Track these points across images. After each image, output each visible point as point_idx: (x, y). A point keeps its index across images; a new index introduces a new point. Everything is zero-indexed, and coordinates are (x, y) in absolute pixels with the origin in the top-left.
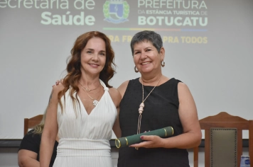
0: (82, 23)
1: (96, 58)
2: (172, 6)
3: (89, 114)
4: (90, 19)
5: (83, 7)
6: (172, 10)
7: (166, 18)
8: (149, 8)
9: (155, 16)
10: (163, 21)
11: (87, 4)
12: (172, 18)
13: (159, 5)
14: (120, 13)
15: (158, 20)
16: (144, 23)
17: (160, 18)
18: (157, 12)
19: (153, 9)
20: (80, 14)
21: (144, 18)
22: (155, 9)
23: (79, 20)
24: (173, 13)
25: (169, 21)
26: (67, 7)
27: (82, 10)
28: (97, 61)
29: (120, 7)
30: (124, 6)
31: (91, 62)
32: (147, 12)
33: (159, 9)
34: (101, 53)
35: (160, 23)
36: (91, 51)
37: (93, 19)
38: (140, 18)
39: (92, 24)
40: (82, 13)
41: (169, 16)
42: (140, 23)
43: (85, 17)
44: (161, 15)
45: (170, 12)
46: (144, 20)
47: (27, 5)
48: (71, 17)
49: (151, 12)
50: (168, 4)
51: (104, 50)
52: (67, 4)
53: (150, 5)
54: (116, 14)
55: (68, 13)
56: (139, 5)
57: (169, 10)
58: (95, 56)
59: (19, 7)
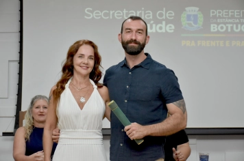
0: (163, 31)
1: (86, 62)
2: (240, 15)
3: (82, 109)
4: (170, 27)
5: (164, 17)
6: (239, 19)
7: (235, 26)
8: (220, 17)
9: (225, 23)
10: (232, 28)
11: (167, 15)
12: (239, 26)
13: (228, 15)
14: (196, 22)
15: (227, 27)
16: (216, 30)
17: (229, 26)
18: (227, 21)
19: (223, 18)
20: (162, 23)
21: (216, 26)
22: (225, 18)
23: (161, 28)
24: (240, 21)
25: (237, 28)
26: (151, 17)
27: (163, 20)
28: (87, 64)
29: (195, 16)
30: (199, 16)
31: (82, 65)
32: (218, 20)
33: (228, 18)
34: (90, 57)
35: (229, 30)
36: (82, 56)
37: (173, 27)
38: (212, 25)
39: (172, 31)
40: (164, 23)
41: (237, 24)
42: (212, 30)
43: (166, 25)
44: (230, 23)
45: (238, 21)
46: (215, 28)
47: (118, 16)
48: (154, 25)
49: (221, 21)
50: (236, 14)
51: (93, 55)
52: (151, 14)
53: (221, 14)
54: (192, 22)
55: (152, 22)
56: (211, 14)
57: (236, 18)
58: (85, 60)
59: (111, 17)
